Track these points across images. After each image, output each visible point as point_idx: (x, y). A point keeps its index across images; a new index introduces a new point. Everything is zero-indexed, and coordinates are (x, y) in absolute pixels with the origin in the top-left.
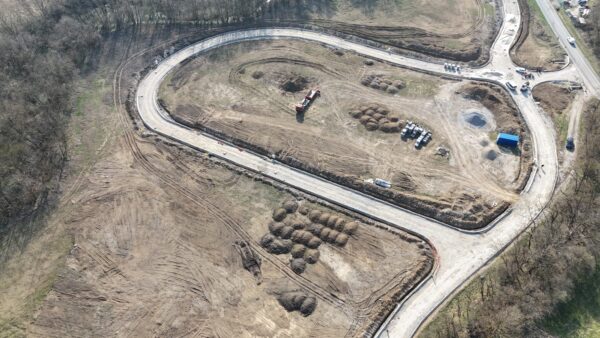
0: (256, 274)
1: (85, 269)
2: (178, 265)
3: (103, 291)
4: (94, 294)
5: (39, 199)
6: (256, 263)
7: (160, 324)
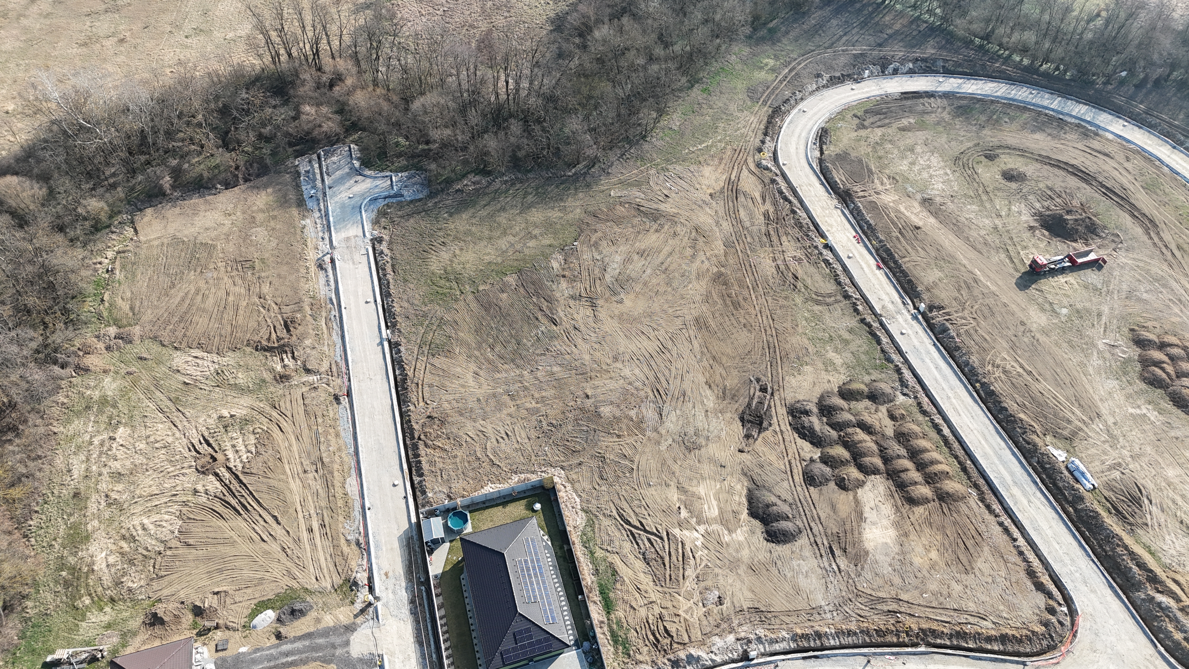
0: (748, 436)
1: (564, 276)
2: (663, 349)
3: (562, 314)
4: (550, 310)
5: (580, 166)
6: (761, 424)
7: (587, 397)
